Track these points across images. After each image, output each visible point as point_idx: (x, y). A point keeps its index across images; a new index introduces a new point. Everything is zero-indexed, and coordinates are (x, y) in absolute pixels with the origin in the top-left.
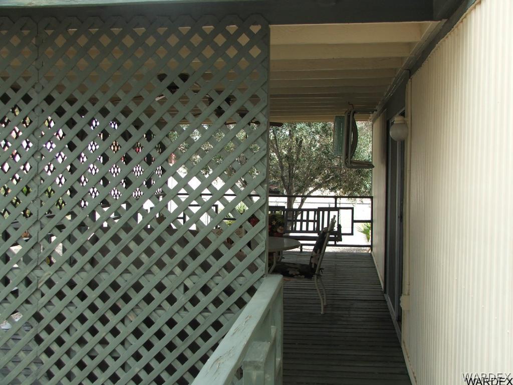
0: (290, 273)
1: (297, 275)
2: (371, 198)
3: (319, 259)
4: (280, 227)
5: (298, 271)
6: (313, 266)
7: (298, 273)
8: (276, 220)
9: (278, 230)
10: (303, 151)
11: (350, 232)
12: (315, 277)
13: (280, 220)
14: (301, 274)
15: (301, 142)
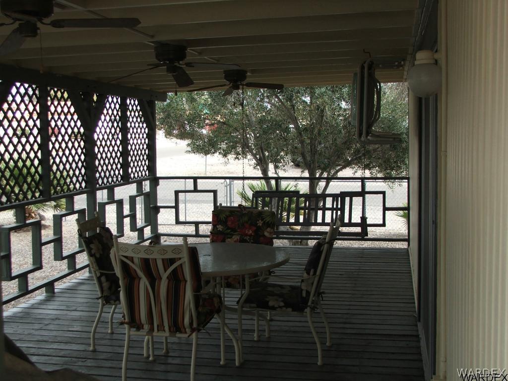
0: (271, 304)
1: (280, 307)
2: (408, 179)
3: (313, 284)
4: (269, 229)
5: (282, 301)
6: (304, 294)
7: (282, 304)
8: (262, 220)
9: (266, 234)
10: (325, 121)
11: (381, 222)
12: (308, 310)
13: (268, 219)
14: (287, 305)
15: (322, 111)
